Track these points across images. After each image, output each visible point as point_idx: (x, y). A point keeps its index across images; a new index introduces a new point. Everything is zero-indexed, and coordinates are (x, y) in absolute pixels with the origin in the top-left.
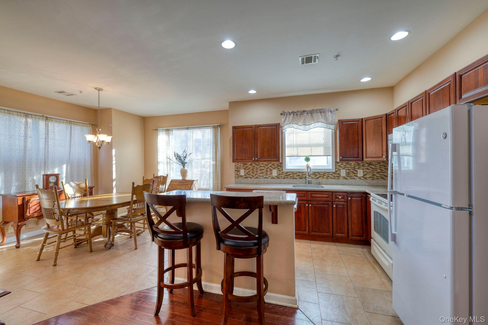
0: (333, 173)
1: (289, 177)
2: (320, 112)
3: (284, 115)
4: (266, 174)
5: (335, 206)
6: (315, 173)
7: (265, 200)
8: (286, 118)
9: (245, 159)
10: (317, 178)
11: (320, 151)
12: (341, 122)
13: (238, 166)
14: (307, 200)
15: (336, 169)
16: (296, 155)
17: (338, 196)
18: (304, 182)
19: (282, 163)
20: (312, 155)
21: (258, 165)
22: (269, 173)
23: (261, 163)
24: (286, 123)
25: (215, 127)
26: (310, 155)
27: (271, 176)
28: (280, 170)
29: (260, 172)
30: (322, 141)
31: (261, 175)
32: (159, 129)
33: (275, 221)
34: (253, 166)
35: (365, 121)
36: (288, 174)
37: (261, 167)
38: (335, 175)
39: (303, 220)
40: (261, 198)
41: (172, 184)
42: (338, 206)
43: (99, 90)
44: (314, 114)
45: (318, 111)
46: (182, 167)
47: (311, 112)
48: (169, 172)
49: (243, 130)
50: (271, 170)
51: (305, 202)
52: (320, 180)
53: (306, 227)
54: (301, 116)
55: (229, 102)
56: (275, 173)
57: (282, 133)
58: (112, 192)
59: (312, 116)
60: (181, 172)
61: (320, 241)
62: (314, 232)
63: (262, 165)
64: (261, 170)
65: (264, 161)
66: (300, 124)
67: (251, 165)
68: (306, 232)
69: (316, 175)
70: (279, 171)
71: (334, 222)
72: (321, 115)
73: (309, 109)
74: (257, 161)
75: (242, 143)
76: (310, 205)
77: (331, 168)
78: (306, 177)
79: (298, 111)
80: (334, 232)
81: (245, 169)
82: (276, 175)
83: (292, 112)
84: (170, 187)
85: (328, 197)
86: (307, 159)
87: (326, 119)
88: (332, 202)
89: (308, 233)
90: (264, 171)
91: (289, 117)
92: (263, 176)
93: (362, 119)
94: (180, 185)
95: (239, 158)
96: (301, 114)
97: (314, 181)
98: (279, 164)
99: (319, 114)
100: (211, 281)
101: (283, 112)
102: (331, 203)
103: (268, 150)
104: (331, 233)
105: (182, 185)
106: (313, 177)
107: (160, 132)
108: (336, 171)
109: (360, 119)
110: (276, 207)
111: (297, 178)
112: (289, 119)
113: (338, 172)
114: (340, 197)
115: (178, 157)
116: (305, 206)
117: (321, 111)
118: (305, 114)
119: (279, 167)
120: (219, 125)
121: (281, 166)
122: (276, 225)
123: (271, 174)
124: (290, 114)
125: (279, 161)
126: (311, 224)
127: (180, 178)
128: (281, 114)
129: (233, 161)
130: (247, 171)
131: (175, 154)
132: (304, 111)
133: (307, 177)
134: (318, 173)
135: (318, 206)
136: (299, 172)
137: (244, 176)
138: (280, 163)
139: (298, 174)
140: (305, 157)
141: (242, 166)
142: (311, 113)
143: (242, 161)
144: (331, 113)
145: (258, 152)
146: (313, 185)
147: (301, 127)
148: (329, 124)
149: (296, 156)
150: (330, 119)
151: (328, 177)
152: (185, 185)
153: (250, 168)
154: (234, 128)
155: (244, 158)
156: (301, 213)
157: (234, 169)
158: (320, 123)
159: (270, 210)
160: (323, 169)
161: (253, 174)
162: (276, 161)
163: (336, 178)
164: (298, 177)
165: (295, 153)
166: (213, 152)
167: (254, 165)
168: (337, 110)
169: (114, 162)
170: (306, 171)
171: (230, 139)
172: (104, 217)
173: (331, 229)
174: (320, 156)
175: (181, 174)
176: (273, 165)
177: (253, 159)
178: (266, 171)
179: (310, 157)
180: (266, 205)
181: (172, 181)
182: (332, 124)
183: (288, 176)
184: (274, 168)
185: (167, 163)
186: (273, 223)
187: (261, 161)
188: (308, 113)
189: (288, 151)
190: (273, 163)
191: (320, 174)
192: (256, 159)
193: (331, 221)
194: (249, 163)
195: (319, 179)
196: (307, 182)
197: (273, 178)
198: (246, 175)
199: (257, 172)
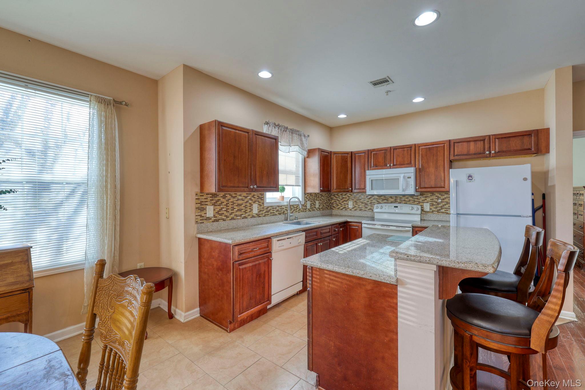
1: (269, 213)
2: (298, 135)
4: (245, 212)
8: (272, 130)
13: (203, 199)
15: (305, 201)
18: (283, 218)
19: (263, 194)
20: (287, 184)
21: (234, 197)
22: (249, 210)
23: (239, 193)
27: (250, 213)
29: (237, 208)
30: (294, 168)
31: (238, 214)
34: (227, 199)
36: (269, 209)
37: (238, 200)
38: (304, 208)
44: (294, 135)
49: (235, 133)
50: (251, 205)
56: (255, 209)
59: (292, 136)
63: (240, 198)
64: (238, 205)
65: (243, 190)
67: (224, 197)
69: (291, 209)
70: (260, 205)
72: (299, 138)
78: (285, 213)
81: (214, 205)
82: (257, 212)
85: (329, 231)
86: (283, 189)
87: (302, 144)
88: (332, 235)
90: (242, 207)
92: (240, 216)
93: (331, 152)
96: (284, 131)
98: (260, 196)
101: (269, 121)
102: (331, 237)
111: (276, 214)
113: (305, 205)
117: (298, 133)
119: (260, 200)
121: (262, 199)
123: (251, 210)
128: (266, 123)
130: (218, 208)
133: (289, 211)
134: (293, 206)
137: (213, 219)
139: (277, 208)
141: (209, 199)
142: (292, 133)
144: (305, 138)
148: (304, 150)
150: (305, 145)
151: (300, 210)
153: (223, 203)
154: (221, 125)
157: (194, 206)
158: (298, 147)
161: (227, 214)
163: (304, 211)
167: (228, 197)
168: (308, 136)
174: (293, 186)
176: (253, 196)
178: (245, 207)
183: (268, 211)
184: (255, 202)
187: (239, 191)
188: (289, 132)
190: (253, 194)
191: (294, 208)
194: (222, 194)
196: (289, 218)
197: (253, 217)
198: (217, 215)
199: (233, 209)
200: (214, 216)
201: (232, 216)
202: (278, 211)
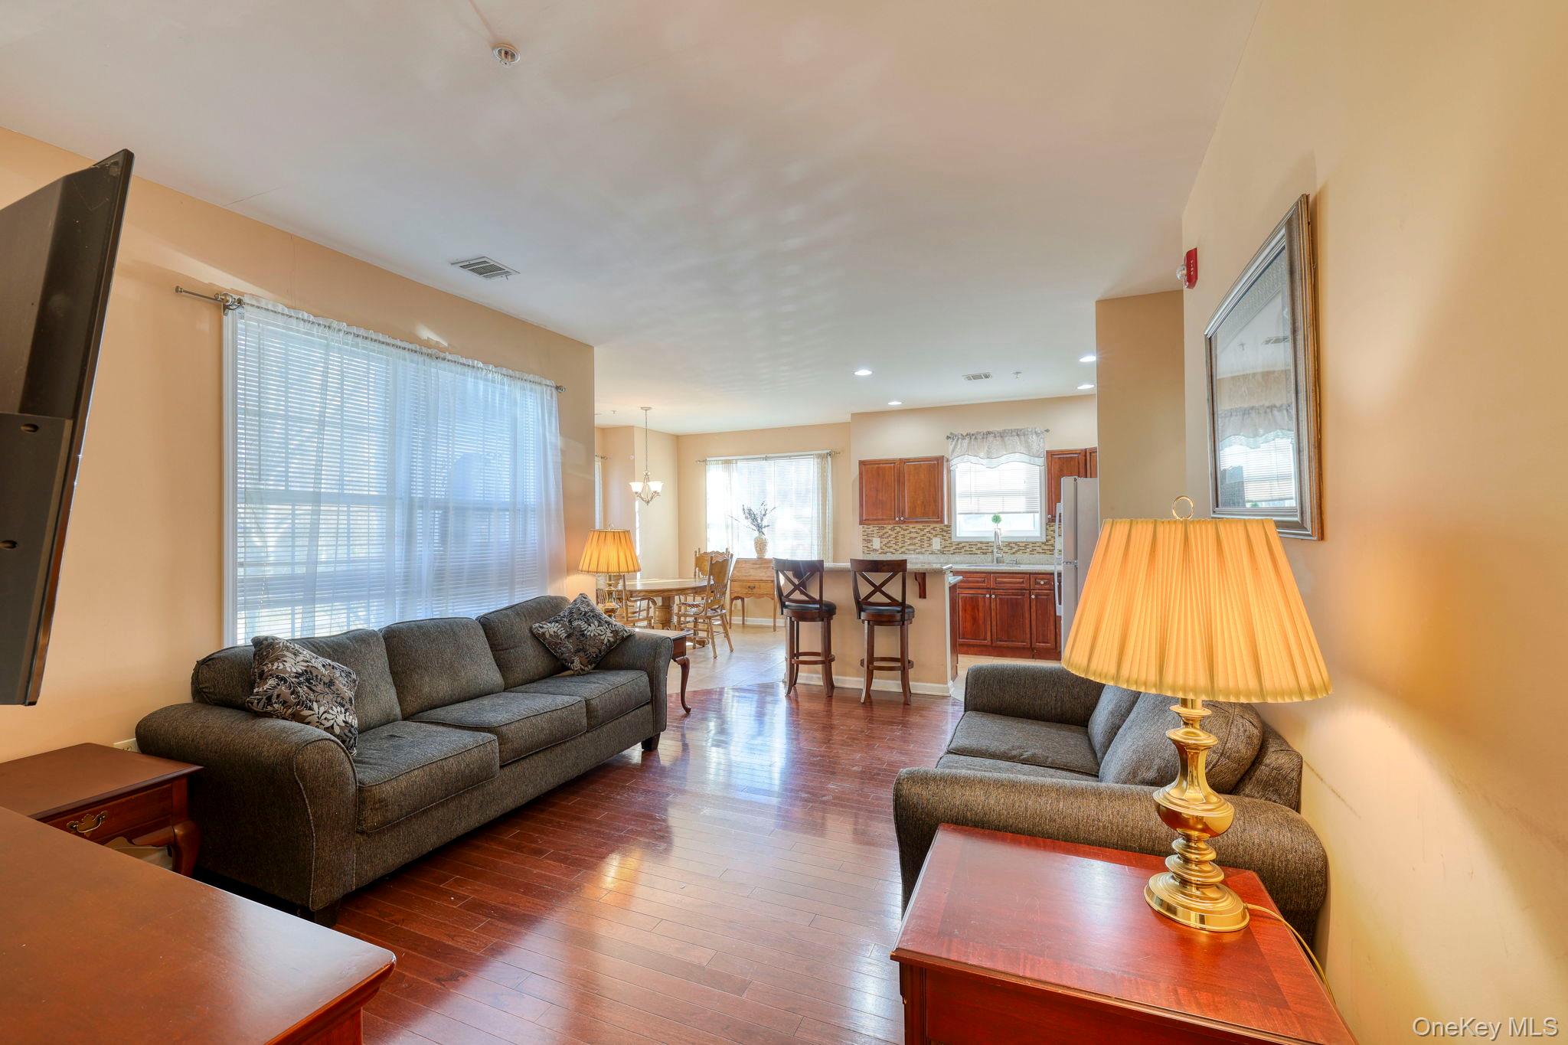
0: (1043, 543)
1: (963, 550)
2: (1018, 435)
3: (953, 439)
4: (921, 547)
5: (1033, 597)
6: (1010, 543)
7: (909, 566)
8: (956, 445)
9: (882, 520)
10: (1014, 553)
11: (1020, 503)
12: (1051, 455)
13: (869, 531)
14: (988, 588)
15: (1047, 536)
16: (976, 512)
17: (1038, 581)
18: (990, 559)
19: (949, 526)
20: (1005, 511)
21: (906, 530)
22: (926, 545)
23: (911, 526)
24: (955, 454)
25: (822, 457)
26: (1001, 511)
27: (929, 549)
28: (947, 538)
29: (909, 542)
30: (1023, 487)
31: (910, 547)
32: (708, 459)
33: (923, 594)
34: (895, 531)
35: (1090, 453)
36: (961, 545)
37: (910, 532)
38: (1045, 547)
39: (981, 622)
40: (904, 562)
41: (739, 566)
42: (1040, 597)
43: (646, 410)
44: (1006, 439)
45: (1014, 434)
46: (756, 534)
47: (1002, 435)
48: (730, 542)
49: (878, 467)
50: (930, 539)
51: (984, 591)
52: (1019, 556)
53: (986, 633)
54: (983, 442)
55: (852, 414)
56: (937, 543)
57: (949, 471)
58: (636, 579)
59: (1003, 440)
60: (756, 543)
61: (1011, 657)
62: (1000, 641)
63: (913, 530)
64: (911, 538)
65: (917, 522)
66: (982, 455)
67: (893, 529)
68: (988, 642)
69: (1012, 548)
70: (945, 540)
71: (1034, 623)
72: (1020, 440)
73: (997, 428)
74: (904, 522)
75: (877, 491)
76: (993, 596)
77: (1038, 534)
78: (992, 552)
79: (978, 433)
80: (1034, 640)
81: (881, 537)
82: (939, 547)
83: (967, 435)
84: (735, 572)
85: (1023, 582)
86: (996, 519)
87: (1028, 447)
88: (1030, 590)
89: (989, 643)
90: (916, 541)
91: (961, 444)
92: (914, 550)
93: (1086, 449)
94: (756, 569)
95: (871, 517)
96: (983, 438)
97: (1008, 558)
98: (945, 528)
99: (1016, 438)
100: (844, 674)
101: (951, 434)
102: (1028, 591)
103: (923, 502)
104: (1029, 641)
105: (759, 568)
106: (1006, 550)
107: (712, 466)
108: (1047, 541)
109: (1082, 450)
110: (924, 574)
111: (977, 554)
112: (961, 446)
113: (1050, 543)
114: (1042, 583)
115: (751, 516)
116: (984, 597)
117: (1019, 433)
118: (990, 438)
119: (945, 534)
120: (828, 451)
121: (947, 530)
122: (924, 600)
123: (930, 545)
124: (963, 437)
125: (942, 522)
126: (994, 630)
127: (754, 555)
128: (948, 438)
129: (861, 523)
130: (886, 540)
131: (744, 509)
132: (989, 433)
133: (995, 550)
134: (1016, 543)
135: (1007, 597)
136: (981, 543)
137: (880, 551)
138: (947, 526)
139: (979, 545)
140: (992, 516)
141: (876, 531)
142: (1001, 437)
143: (876, 522)
144: (1038, 437)
145: (905, 508)
146: (1004, 564)
147: (985, 461)
148: (1034, 456)
149: (976, 514)
150: (1035, 447)
151: (1033, 550)
152: (764, 568)
153: (890, 535)
154: (862, 463)
155: (880, 517)
156: (978, 610)
157: (862, 538)
158: (1017, 455)
159: (916, 580)
160: (1023, 537)
161: (896, 547)
162: (937, 522)
163: (1048, 552)
164: (979, 552)
165: (973, 508)
166: (818, 505)
167: (898, 529)
168: (1047, 431)
169: (637, 525)
170: (993, 540)
171: (854, 481)
172: (657, 613)
173: (1028, 636)
174: (1019, 513)
175: (756, 548)
176: (933, 529)
177: (897, 519)
178: (921, 541)
179: (1001, 516)
180: (911, 573)
181: (738, 561)
182: (1039, 457)
183: (961, 548)
184: (936, 536)
185: (727, 527)
186: (920, 597)
187: (911, 522)
188: (995, 437)
189: (961, 505)
190: (932, 526)
191: (1019, 546)
192: (902, 519)
193: (1027, 622)
194: (890, 527)
195: (1017, 555)
196: (995, 561)
197: (932, 553)
198: (884, 547)
199: (904, 542)
200: (881, 548)
201: (903, 550)
202: (981, 548)
